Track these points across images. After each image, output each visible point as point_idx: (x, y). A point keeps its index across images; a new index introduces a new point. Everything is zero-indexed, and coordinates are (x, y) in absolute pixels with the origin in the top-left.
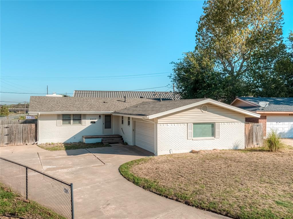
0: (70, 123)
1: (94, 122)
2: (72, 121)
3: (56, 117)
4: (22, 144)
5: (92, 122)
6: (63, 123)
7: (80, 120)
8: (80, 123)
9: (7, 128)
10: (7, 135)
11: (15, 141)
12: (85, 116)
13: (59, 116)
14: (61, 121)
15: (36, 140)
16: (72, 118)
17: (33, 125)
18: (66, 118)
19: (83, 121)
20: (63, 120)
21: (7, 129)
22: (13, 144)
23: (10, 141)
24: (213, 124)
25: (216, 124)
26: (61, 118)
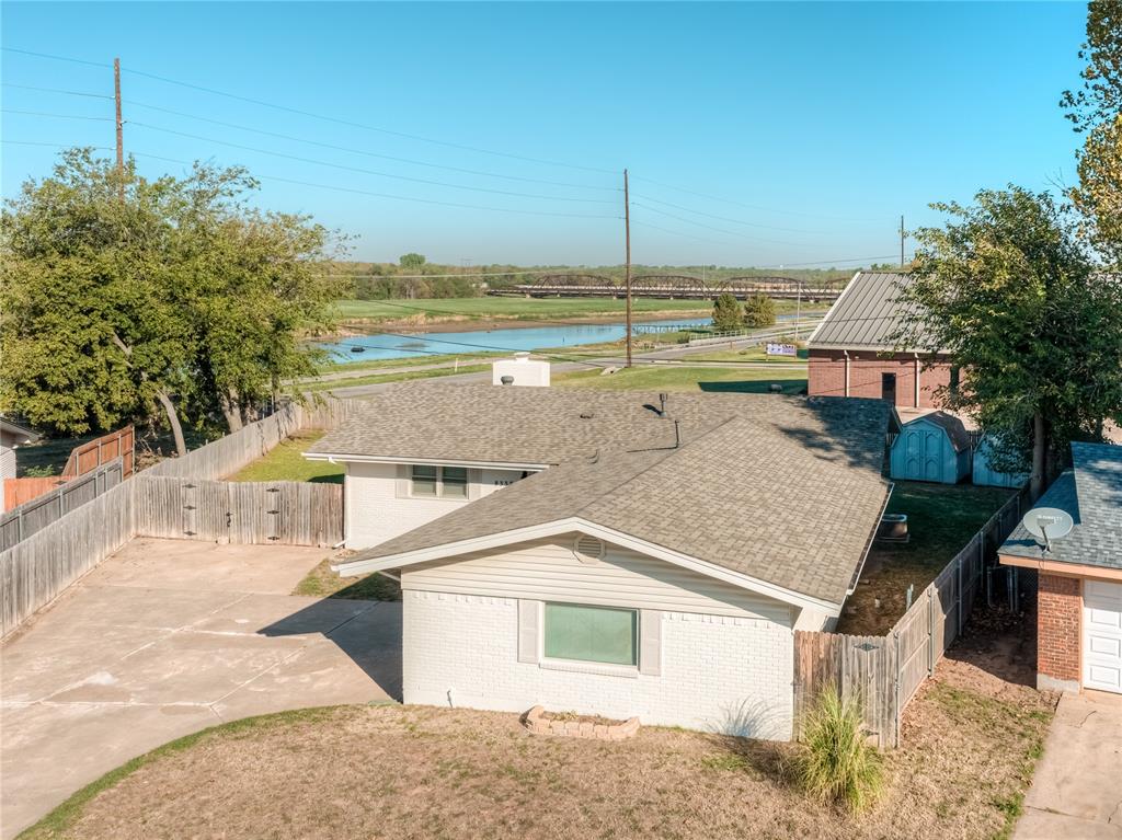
0: (434, 491)
2: (439, 485)
3: (394, 470)
4: (308, 542)
6: (415, 491)
7: (465, 482)
8: (464, 493)
9: (273, 490)
10: (273, 512)
11: (292, 531)
12: (479, 475)
13: (400, 471)
14: (410, 483)
15: (343, 537)
17: (337, 489)
18: (423, 475)
19: (471, 486)
20: (414, 479)
21: (273, 494)
22: (288, 542)
23: (282, 531)
24: (635, 614)
25: (645, 616)
26: (409, 472)
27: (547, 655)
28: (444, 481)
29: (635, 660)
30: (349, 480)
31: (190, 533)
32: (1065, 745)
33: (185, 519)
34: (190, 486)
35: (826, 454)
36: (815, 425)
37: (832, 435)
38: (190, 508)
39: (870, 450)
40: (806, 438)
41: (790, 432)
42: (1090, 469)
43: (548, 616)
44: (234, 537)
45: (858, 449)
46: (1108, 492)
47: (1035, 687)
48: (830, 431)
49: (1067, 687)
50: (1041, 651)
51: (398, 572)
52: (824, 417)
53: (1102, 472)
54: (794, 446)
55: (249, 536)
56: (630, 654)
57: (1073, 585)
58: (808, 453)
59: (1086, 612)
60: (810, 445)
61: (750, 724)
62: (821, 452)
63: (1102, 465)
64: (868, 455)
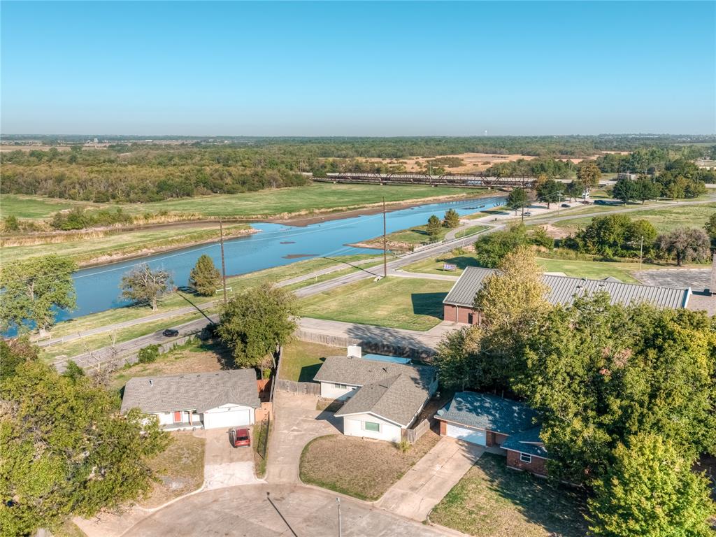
0: (340, 388)
5: (353, 389)
6: (336, 387)
8: (346, 388)
15: (320, 395)
16: (341, 385)
17: (319, 385)
22: (309, 395)
24: (378, 424)
25: (380, 426)
27: (366, 429)
31: (288, 391)
32: (438, 445)
34: (287, 382)
36: (418, 377)
38: (288, 386)
40: (415, 380)
41: (413, 379)
43: (366, 424)
44: (297, 393)
45: (425, 385)
47: (440, 435)
48: (421, 379)
49: (444, 436)
50: (441, 430)
52: (420, 374)
55: (301, 392)
56: (378, 430)
57: (445, 422)
58: (414, 386)
59: (447, 426)
61: (394, 440)
62: (417, 385)
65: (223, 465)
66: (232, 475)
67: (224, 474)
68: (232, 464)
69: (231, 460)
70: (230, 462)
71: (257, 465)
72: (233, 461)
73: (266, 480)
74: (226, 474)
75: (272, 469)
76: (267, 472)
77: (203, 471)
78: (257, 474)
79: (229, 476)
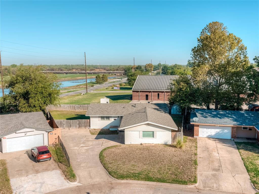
0: (104, 119)
1: (116, 120)
2: (105, 119)
3: (98, 117)
4: (84, 128)
5: (114, 119)
6: (101, 120)
7: (109, 118)
8: (109, 120)
10: (78, 124)
11: (81, 127)
12: (111, 117)
13: (99, 117)
14: (100, 119)
15: (90, 127)
16: (105, 117)
17: (89, 120)
18: (103, 118)
19: (110, 119)
23: (79, 127)
24: (153, 132)
25: (155, 132)
26: (100, 117)
27: (143, 137)
28: (106, 118)
29: (153, 137)
30: (91, 119)
31: (64, 128)
32: (199, 142)
33: (63, 126)
34: (64, 121)
35: (161, 112)
36: (158, 108)
37: (161, 109)
38: (64, 124)
39: (167, 111)
40: (157, 109)
41: (155, 109)
42: (198, 113)
43: (143, 133)
44: (72, 128)
45: (165, 111)
46: (201, 115)
47: (194, 137)
48: (160, 108)
49: (197, 137)
50: (194, 133)
51: (124, 129)
52: (158, 106)
53: (199, 113)
54: (156, 111)
55: (74, 128)
56: (152, 136)
57: (198, 126)
58: (159, 112)
59: (199, 129)
60: (158, 111)
61: (167, 143)
62: (160, 111)
63: (199, 112)
64: (166, 112)
65: (30, 176)
66: (42, 183)
67: (33, 183)
68: (39, 175)
69: (37, 172)
70: (37, 173)
71: (64, 172)
72: (39, 172)
73: (79, 182)
74: (36, 183)
75: (81, 173)
76: (76, 176)
77: (9, 184)
78: (68, 179)
79: (40, 185)
